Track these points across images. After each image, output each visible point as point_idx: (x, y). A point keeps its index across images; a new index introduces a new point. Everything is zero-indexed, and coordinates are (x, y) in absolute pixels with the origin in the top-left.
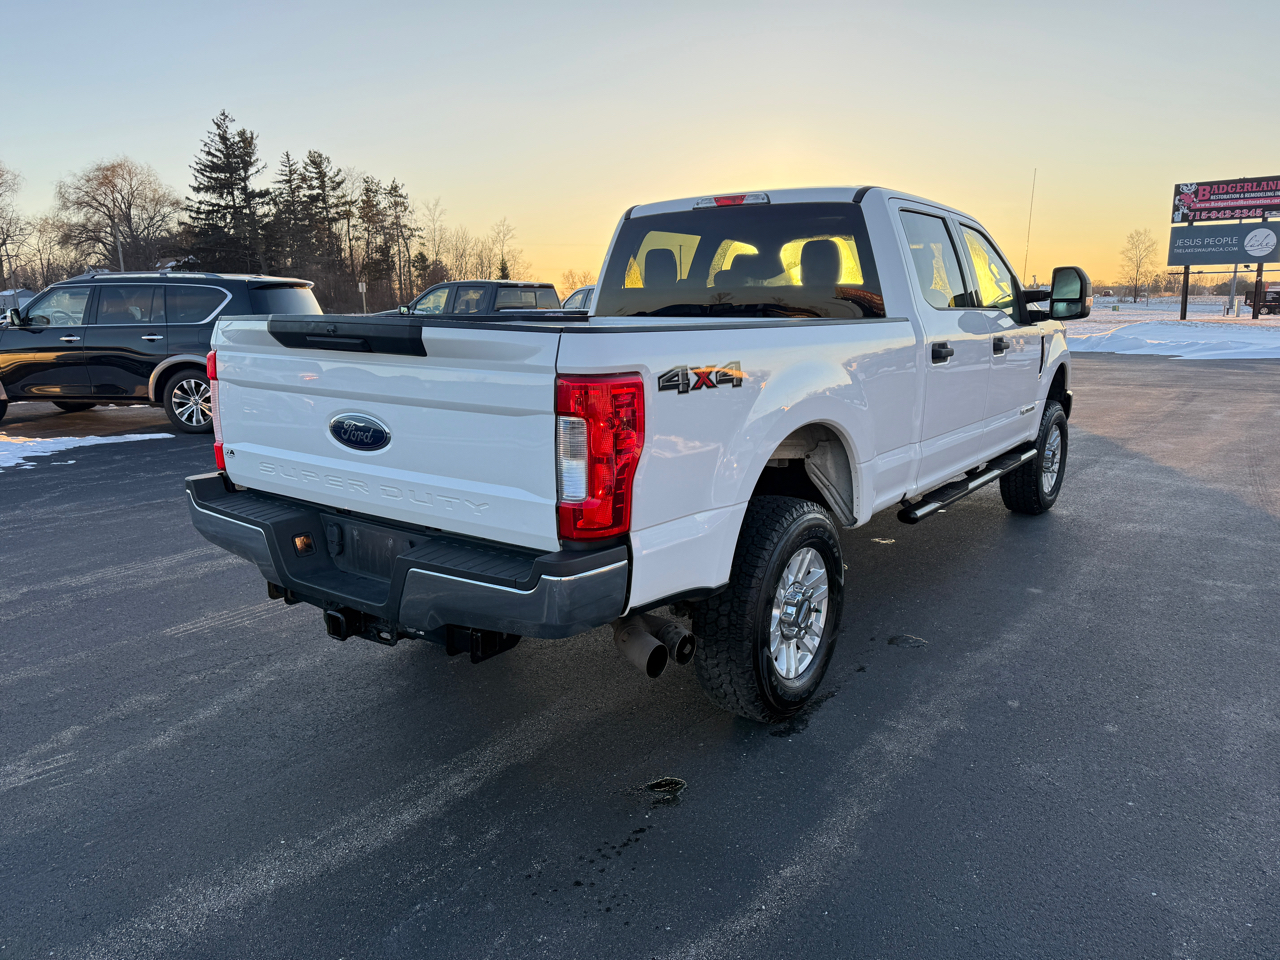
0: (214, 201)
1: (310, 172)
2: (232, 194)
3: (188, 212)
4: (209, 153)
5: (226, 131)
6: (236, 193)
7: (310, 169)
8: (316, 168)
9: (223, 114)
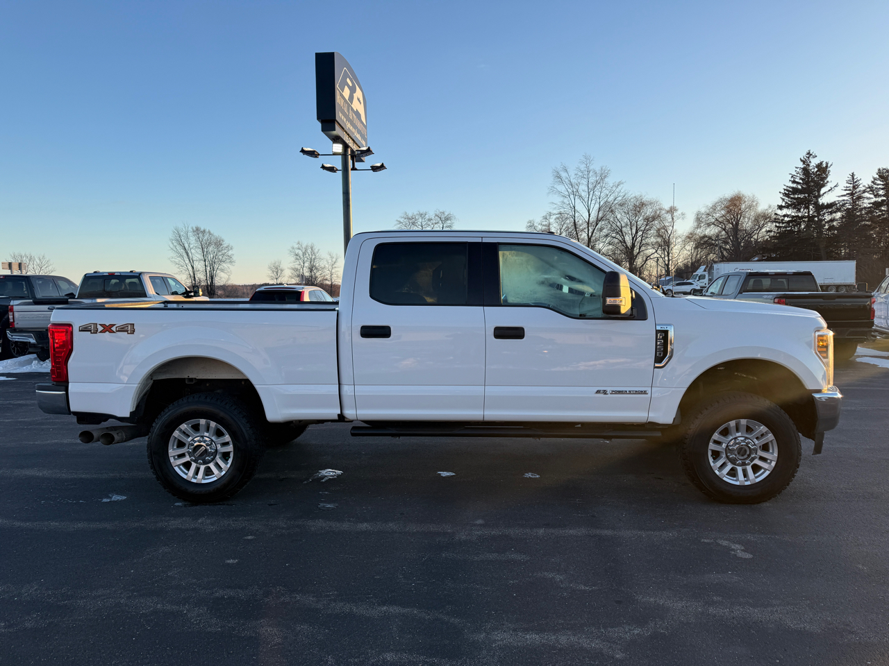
0: (793, 214)
1: (878, 185)
2: (808, 208)
3: (774, 224)
4: (794, 182)
5: (809, 165)
6: (811, 207)
7: (879, 182)
8: (882, 181)
9: (809, 153)
